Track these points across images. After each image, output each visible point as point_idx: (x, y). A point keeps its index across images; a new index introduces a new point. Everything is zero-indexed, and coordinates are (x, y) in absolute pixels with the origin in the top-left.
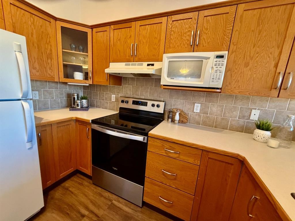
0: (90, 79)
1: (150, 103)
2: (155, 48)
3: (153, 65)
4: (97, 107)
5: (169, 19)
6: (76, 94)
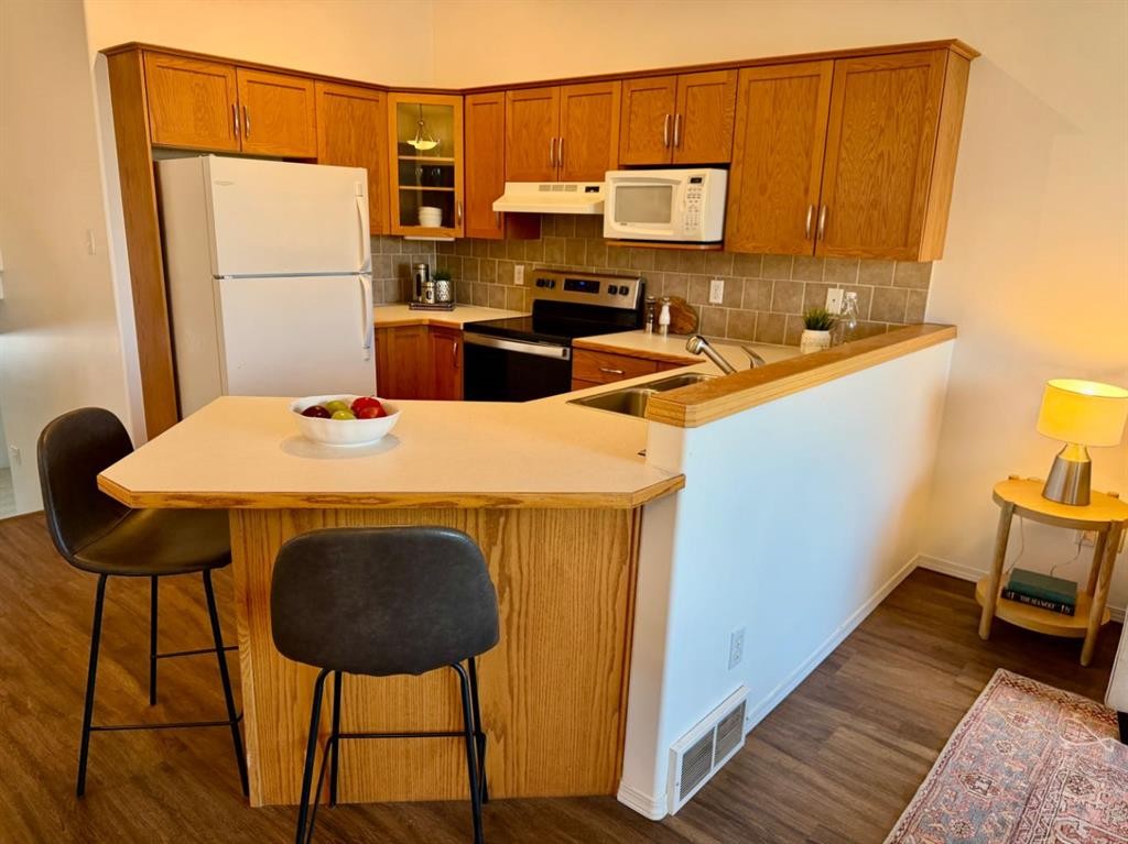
0: (460, 224)
2: (600, 150)
3: (596, 189)
4: (475, 304)
5: (625, 86)
6: (422, 266)
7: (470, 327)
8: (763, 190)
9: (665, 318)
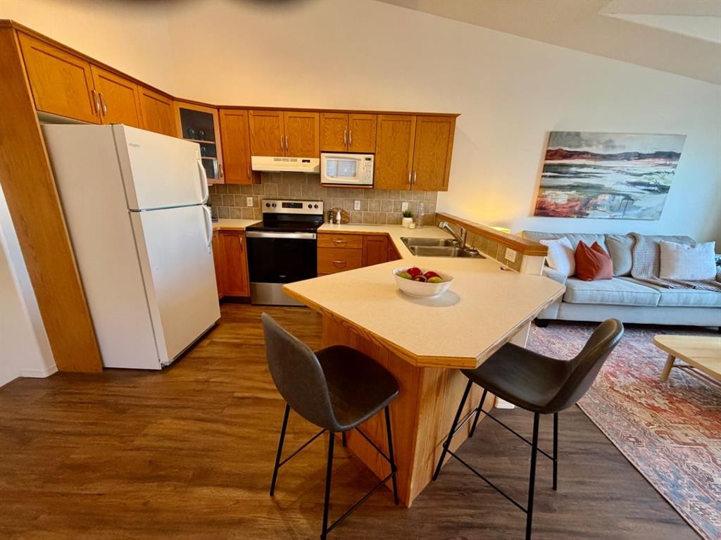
0: (221, 176)
1: (305, 204)
2: (309, 144)
3: (309, 161)
5: (321, 117)
7: (249, 229)
8: (389, 165)
9: (339, 217)
